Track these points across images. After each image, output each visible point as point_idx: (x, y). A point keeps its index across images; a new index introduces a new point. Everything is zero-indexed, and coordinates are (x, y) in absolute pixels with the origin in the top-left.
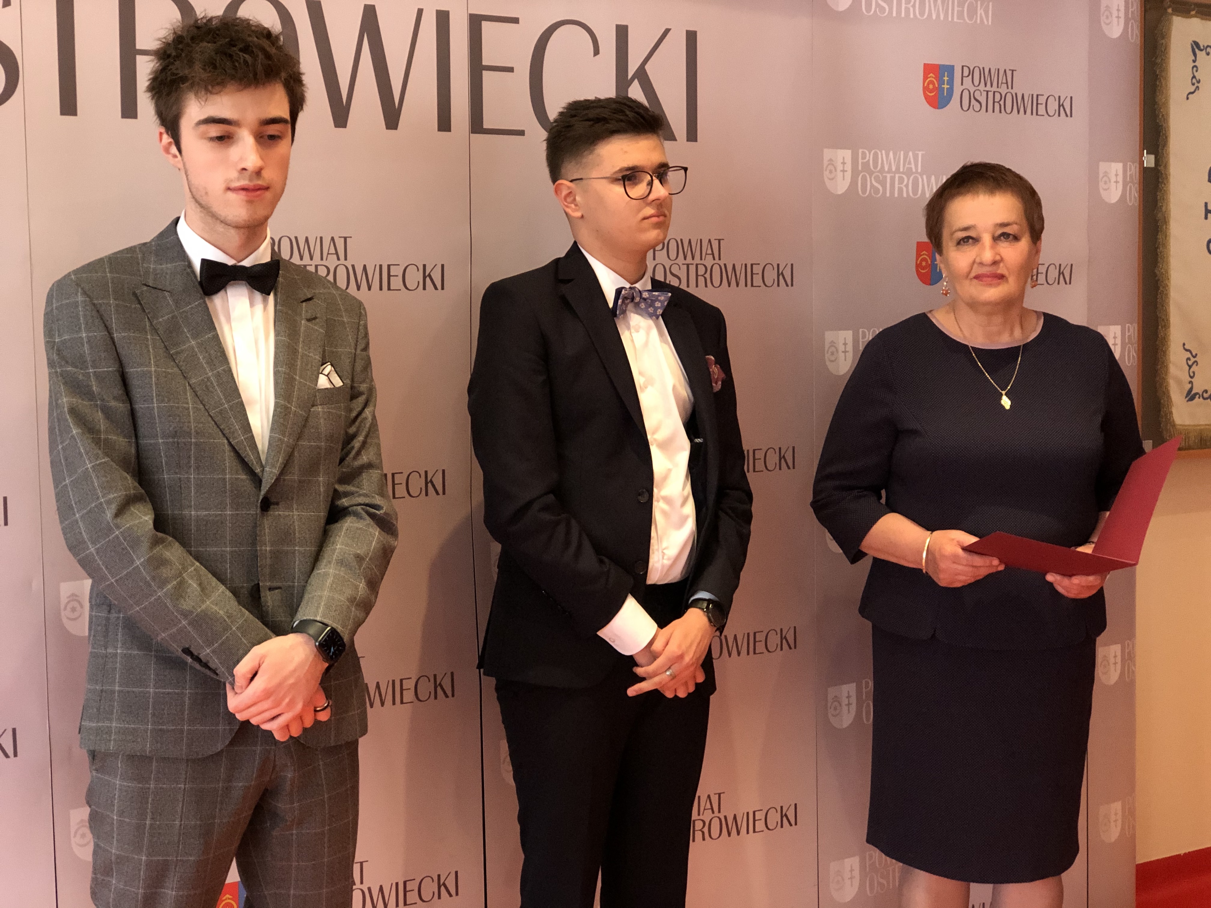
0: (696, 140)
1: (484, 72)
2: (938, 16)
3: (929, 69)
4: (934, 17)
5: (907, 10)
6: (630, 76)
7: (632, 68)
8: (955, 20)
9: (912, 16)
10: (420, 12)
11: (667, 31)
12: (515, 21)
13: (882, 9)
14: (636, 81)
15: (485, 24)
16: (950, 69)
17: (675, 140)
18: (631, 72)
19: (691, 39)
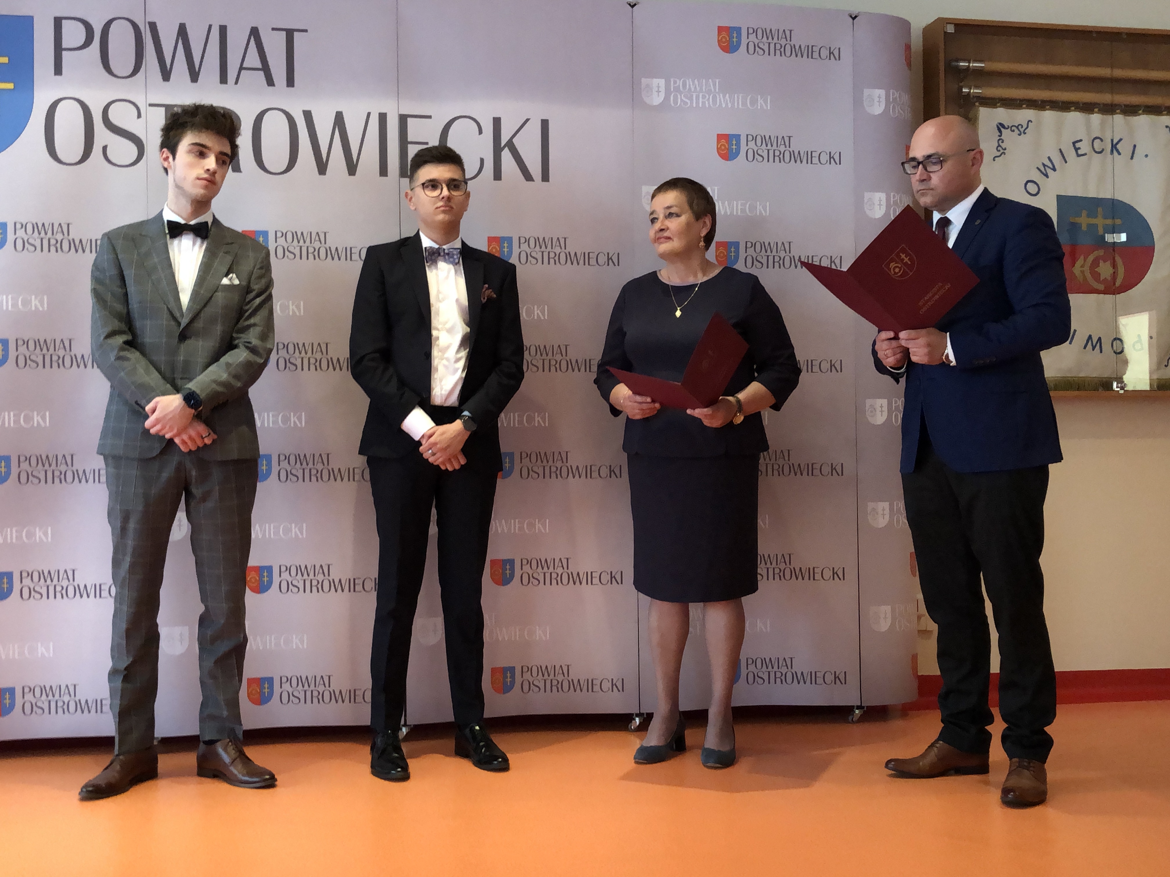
0: (548, 181)
1: (409, 145)
2: (727, 104)
3: (720, 137)
4: (724, 106)
5: (704, 103)
6: (502, 146)
7: (504, 141)
8: (740, 106)
9: (707, 105)
10: (369, 114)
11: (528, 120)
12: (430, 117)
13: (686, 103)
14: (507, 148)
15: (409, 119)
16: (738, 137)
17: (533, 180)
18: (503, 143)
19: (545, 124)
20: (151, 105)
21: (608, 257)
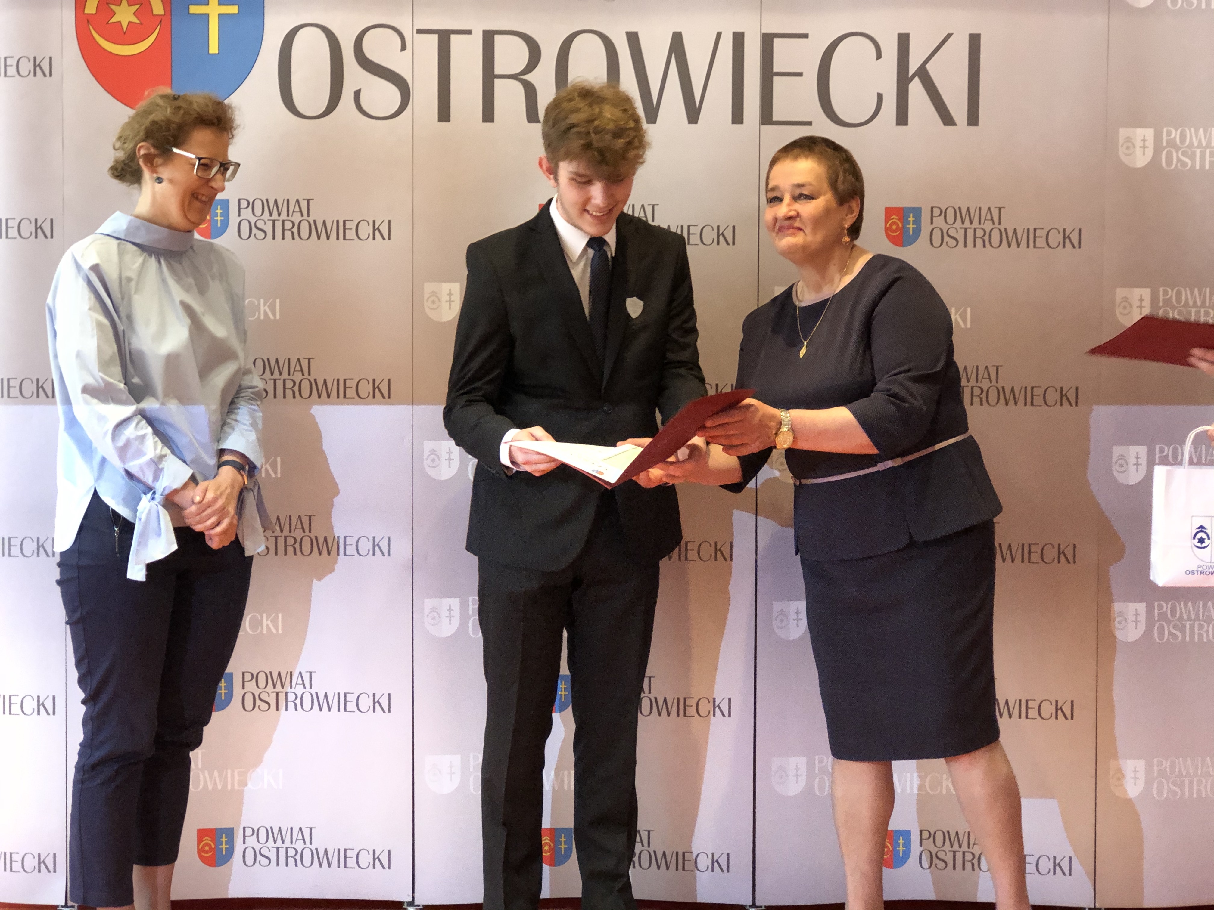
0: (977, 124)
1: (775, 78)
6: (910, 74)
7: (913, 66)
10: (719, 35)
11: (949, 36)
12: (806, 36)
13: (1191, 3)
14: (917, 78)
15: (776, 40)
17: (954, 124)
18: (912, 70)
19: (975, 41)
20: (419, 32)
21: (1064, 234)
